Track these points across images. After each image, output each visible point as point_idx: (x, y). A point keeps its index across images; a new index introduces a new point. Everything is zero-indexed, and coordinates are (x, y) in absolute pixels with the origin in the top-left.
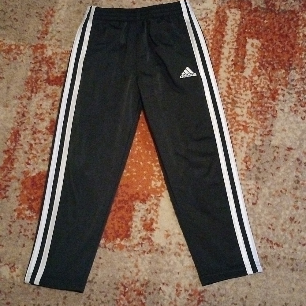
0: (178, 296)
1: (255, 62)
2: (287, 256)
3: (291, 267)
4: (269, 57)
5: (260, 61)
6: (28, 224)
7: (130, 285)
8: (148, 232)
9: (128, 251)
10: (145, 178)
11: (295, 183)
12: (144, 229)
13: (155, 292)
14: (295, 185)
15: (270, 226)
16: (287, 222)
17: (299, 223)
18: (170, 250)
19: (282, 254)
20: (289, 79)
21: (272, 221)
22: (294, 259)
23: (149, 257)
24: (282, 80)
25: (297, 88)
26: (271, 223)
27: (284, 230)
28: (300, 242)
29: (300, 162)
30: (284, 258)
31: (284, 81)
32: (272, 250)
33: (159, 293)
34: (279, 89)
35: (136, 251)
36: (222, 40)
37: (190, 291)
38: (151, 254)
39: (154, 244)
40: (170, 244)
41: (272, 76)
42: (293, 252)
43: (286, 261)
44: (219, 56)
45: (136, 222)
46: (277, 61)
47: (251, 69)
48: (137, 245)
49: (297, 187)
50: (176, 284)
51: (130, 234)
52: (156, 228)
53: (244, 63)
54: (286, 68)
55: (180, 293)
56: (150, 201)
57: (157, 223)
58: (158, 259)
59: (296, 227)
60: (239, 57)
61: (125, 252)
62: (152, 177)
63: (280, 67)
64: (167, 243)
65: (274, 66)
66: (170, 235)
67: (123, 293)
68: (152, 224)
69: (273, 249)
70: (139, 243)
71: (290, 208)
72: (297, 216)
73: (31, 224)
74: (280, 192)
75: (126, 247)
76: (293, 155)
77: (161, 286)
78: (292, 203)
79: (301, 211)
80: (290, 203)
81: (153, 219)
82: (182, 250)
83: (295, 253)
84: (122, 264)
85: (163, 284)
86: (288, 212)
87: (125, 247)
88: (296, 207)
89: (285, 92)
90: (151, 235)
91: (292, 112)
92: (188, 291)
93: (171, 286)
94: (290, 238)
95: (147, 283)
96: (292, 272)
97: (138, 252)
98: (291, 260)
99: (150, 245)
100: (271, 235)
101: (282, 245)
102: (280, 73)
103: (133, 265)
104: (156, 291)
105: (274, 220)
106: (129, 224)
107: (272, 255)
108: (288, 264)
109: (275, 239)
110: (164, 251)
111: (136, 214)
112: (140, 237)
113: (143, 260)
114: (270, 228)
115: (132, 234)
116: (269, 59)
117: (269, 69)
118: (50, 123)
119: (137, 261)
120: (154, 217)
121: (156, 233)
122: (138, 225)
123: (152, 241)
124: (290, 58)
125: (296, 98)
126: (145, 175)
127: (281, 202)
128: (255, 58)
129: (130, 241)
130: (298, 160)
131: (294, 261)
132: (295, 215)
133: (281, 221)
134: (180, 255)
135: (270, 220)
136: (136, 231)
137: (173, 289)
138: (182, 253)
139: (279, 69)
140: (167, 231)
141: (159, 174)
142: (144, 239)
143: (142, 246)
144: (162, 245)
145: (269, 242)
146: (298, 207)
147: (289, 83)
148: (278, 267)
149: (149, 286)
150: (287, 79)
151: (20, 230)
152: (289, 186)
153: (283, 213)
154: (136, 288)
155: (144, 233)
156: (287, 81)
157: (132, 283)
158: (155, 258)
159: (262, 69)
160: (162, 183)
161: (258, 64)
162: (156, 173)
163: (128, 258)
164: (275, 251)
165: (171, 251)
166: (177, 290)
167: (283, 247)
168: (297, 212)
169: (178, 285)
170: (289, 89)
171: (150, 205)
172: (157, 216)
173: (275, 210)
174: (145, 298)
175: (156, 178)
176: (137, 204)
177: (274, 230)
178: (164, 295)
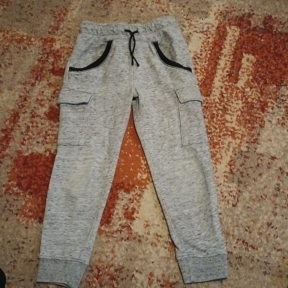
0: (150, 285)
1: (249, 76)
2: (261, 259)
3: (264, 271)
4: (263, 73)
5: (253, 75)
6: (14, 200)
7: (104, 269)
8: (129, 220)
9: (107, 236)
10: (131, 169)
11: (276, 190)
12: (125, 217)
13: (128, 279)
14: (276, 192)
15: (247, 229)
16: (264, 227)
17: (276, 228)
18: (147, 239)
19: (256, 257)
20: (279, 94)
21: (250, 224)
22: (268, 263)
23: (127, 244)
24: (272, 94)
25: (286, 103)
26: (248, 226)
27: (260, 234)
28: (275, 247)
29: (282, 171)
30: (258, 260)
31: (275, 95)
32: (247, 252)
33: (131, 280)
34: (269, 102)
35: (114, 237)
36: (220, 53)
37: (162, 281)
38: (128, 241)
39: (133, 232)
40: (148, 234)
41: (264, 89)
42: (267, 256)
43: (259, 264)
44: (216, 66)
45: (118, 210)
46: (270, 77)
47: (245, 81)
48: (116, 232)
49: (277, 194)
50: (149, 273)
51: (111, 221)
52: (137, 217)
53: (238, 75)
54: (277, 83)
55: (152, 282)
56: (134, 191)
57: (138, 213)
58: (135, 247)
59: (272, 232)
60: (234, 69)
61: (104, 237)
62: (139, 169)
63: (272, 82)
64: (145, 233)
65: (266, 81)
66: (149, 225)
67: (97, 276)
68: (133, 213)
69: (249, 251)
70: (119, 230)
71: (269, 214)
72: (275, 221)
73: (17, 200)
74: (260, 197)
75: (106, 232)
76: (276, 164)
77: (135, 273)
78: (271, 209)
79: (279, 218)
80: (269, 209)
81: (135, 209)
82: (159, 241)
83: (269, 257)
84: (100, 248)
85: (137, 271)
86: (266, 217)
87: (104, 232)
88: (274, 213)
89: (274, 106)
90: (131, 223)
91: (280, 124)
92: (160, 282)
93: (144, 275)
94: (265, 242)
95: (121, 269)
96: (265, 275)
97: (116, 238)
98: (264, 264)
99: (128, 233)
100: (248, 238)
101: (257, 248)
102: (271, 87)
103: (109, 250)
104: (129, 277)
105: (252, 223)
106: (111, 210)
107: (246, 257)
108: (261, 267)
109: (251, 241)
110: (141, 240)
111: (119, 202)
112: (120, 225)
113: (120, 246)
114: (247, 230)
115: (112, 221)
116: (262, 74)
117: (261, 83)
118: (49, 109)
119: (114, 247)
120: (136, 207)
121: (136, 222)
122: (120, 213)
123: (131, 229)
124: (282, 75)
125: (284, 112)
126: (133, 167)
127: (260, 207)
128: (249, 72)
129: (110, 227)
130: (281, 169)
131: (268, 264)
132: (273, 221)
133: (259, 225)
134: (156, 245)
135: (248, 222)
136: (117, 218)
137: (145, 277)
138: (158, 244)
139: (270, 83)
140: (147, 222)
141: (145, 168)
142: (123, 227)
143: (121, 233)
144: (140, 234)
145: (245, 243)
146: (276, 213)
147: (279, 98)
148: (251, 269)
149: (122, 272)
150: (278, 93)
151: (6, 205)
152: (270, 192)
153: (261, 218)
154: (110, 272)
155: (124, 221)
156: (277, 95)
157: (106, 267)
158: (132, 246)
159: (255, 82)
160: (148, 176)
161: (251, 77)
162: (143, 166)
163: (106, 244)
164: (250, 253)
165: (148, 241)
166: (149, 279)
167: (257, 250)
168: (275, 217)
169: (151, 274)
170: (278, 103)
171: (133, 195)
172: (139, 207)
173: (253, 213)
174: (117, 283)
175: (142, 170)
176: (121, 193)
177: (250, 232)
178: (137, 282)
